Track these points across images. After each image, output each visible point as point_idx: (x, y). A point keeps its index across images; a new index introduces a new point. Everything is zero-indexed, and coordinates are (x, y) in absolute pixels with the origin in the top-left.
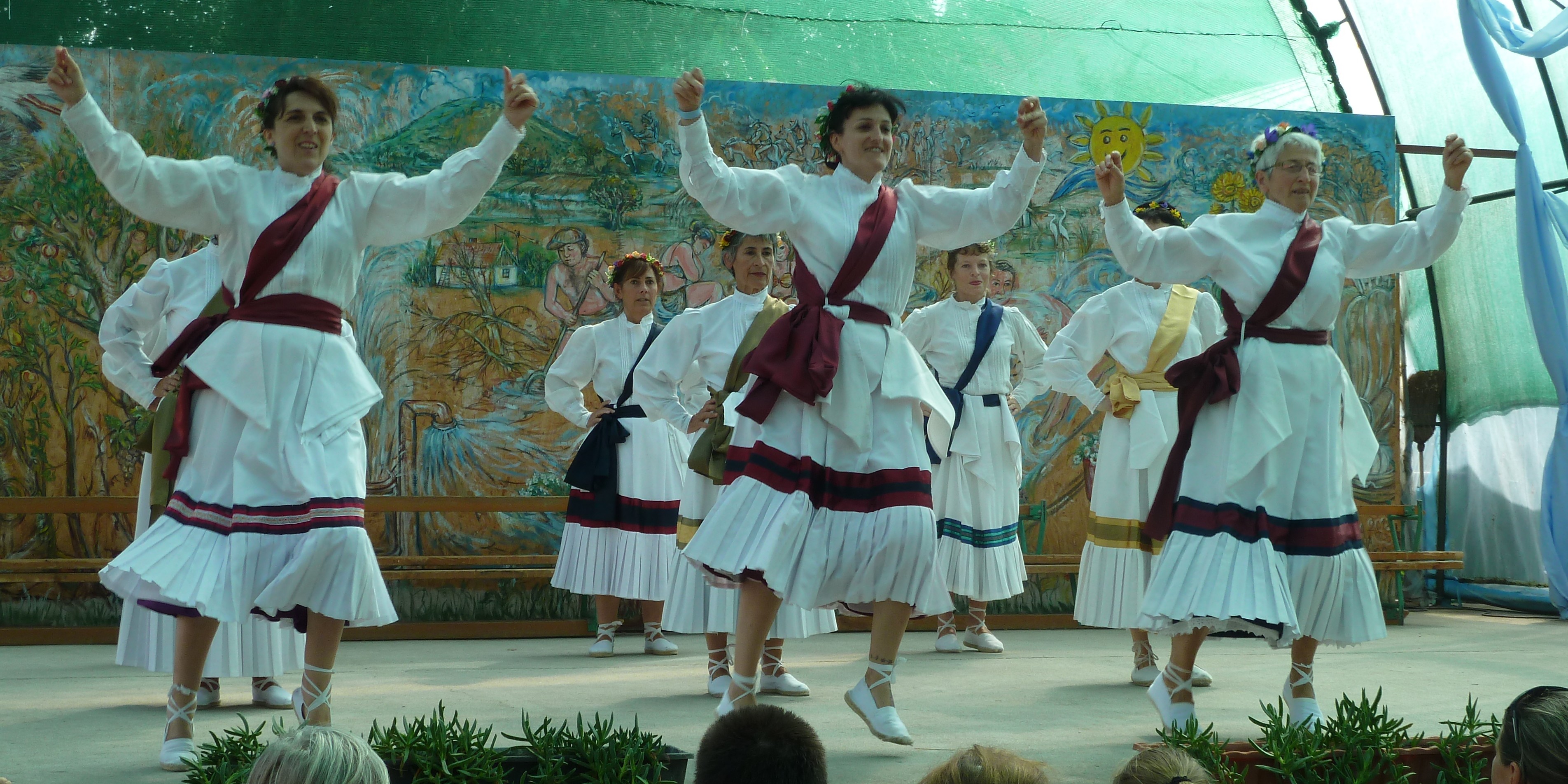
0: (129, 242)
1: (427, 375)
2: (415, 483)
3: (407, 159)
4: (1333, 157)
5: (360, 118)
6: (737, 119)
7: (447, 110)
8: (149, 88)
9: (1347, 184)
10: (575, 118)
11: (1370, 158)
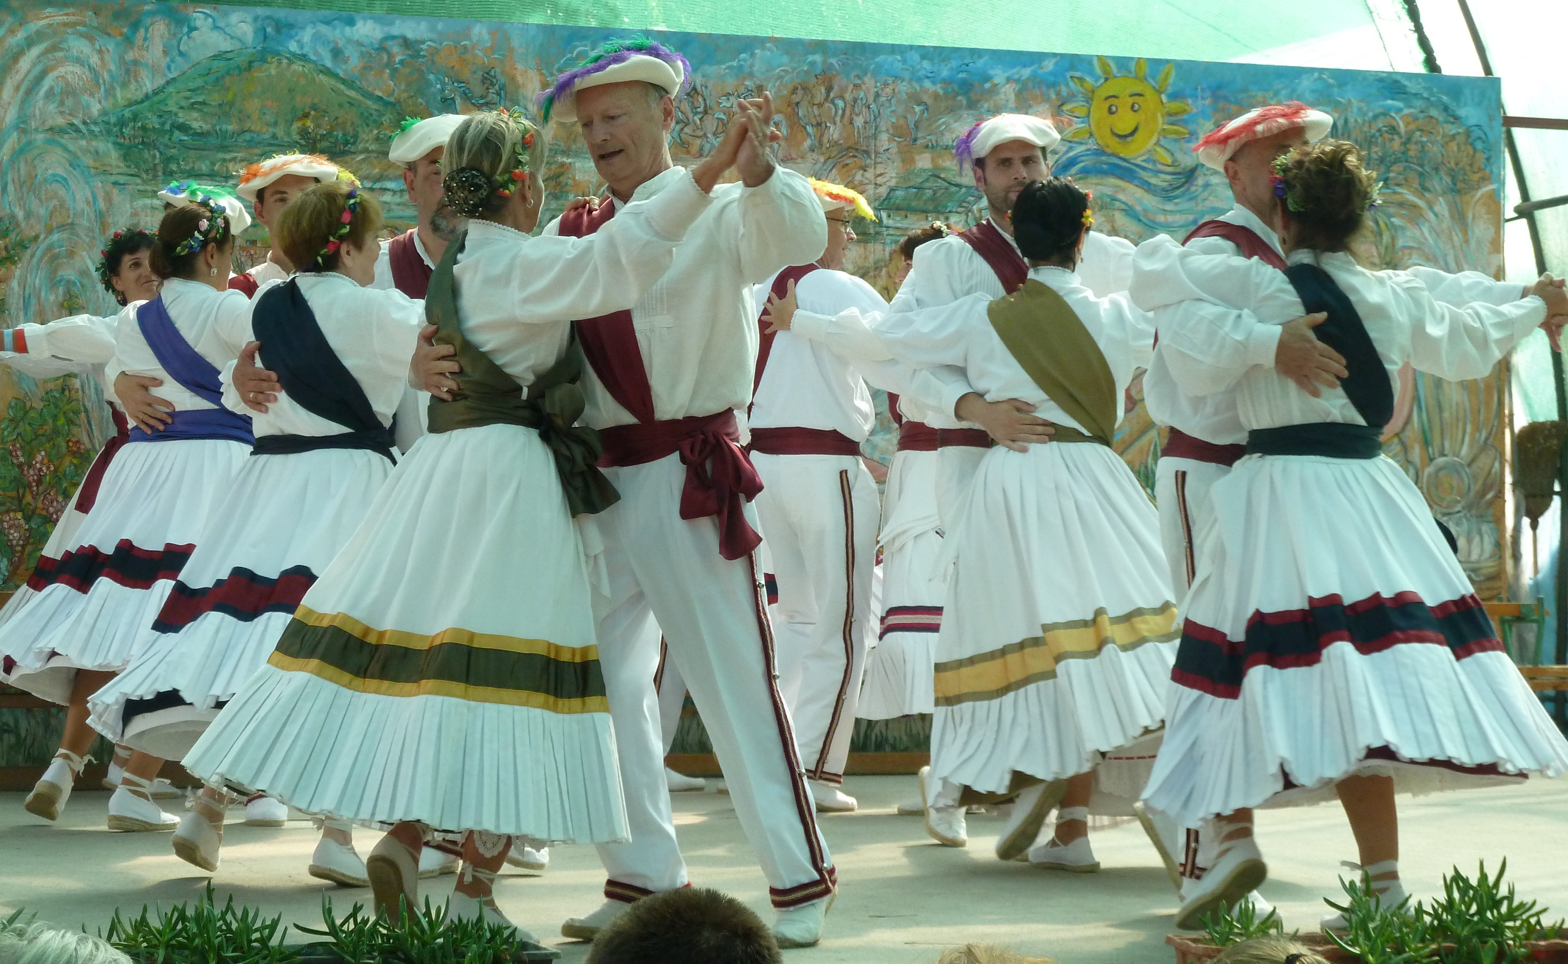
3: (161, 132)
4: (1418, 133)
5: (96, 76)
7: (216, 64)
9: (1437, 170)
10: (392, 77)
11: (1468, 134)
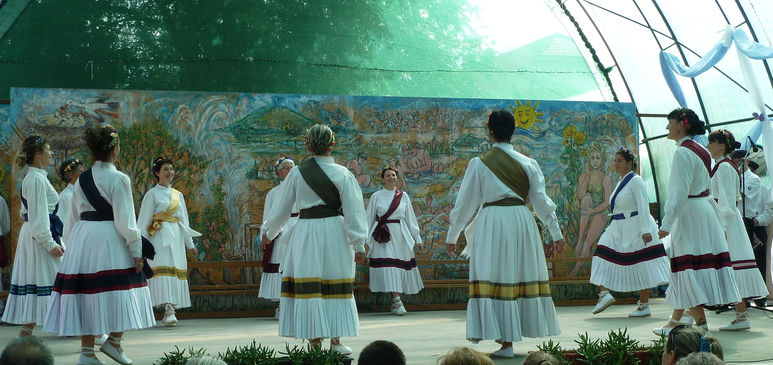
0: (139, 164)
1: (255, 214)
2: (251, 256)
3: (246, 130)
4: (611, 119)
5: (228, 114)
6: (375, 111)
7: (261, 110)
8: (145, 105)
9: (617, 130)
10: (311, 112)
11: (626, 119)
